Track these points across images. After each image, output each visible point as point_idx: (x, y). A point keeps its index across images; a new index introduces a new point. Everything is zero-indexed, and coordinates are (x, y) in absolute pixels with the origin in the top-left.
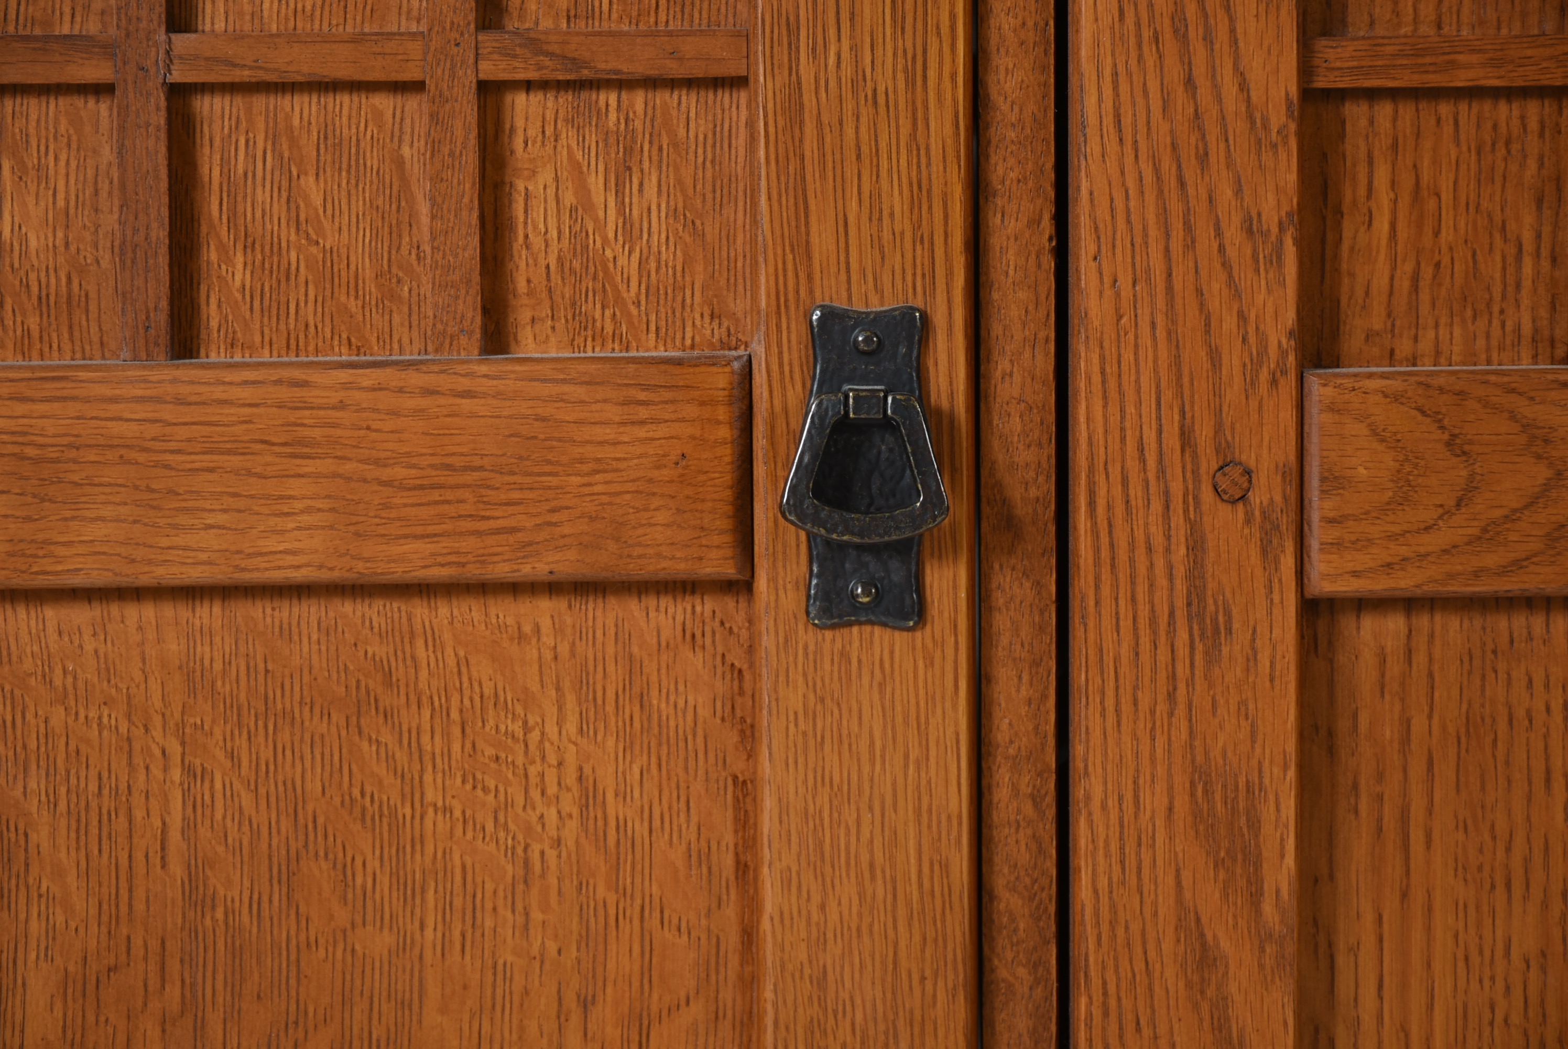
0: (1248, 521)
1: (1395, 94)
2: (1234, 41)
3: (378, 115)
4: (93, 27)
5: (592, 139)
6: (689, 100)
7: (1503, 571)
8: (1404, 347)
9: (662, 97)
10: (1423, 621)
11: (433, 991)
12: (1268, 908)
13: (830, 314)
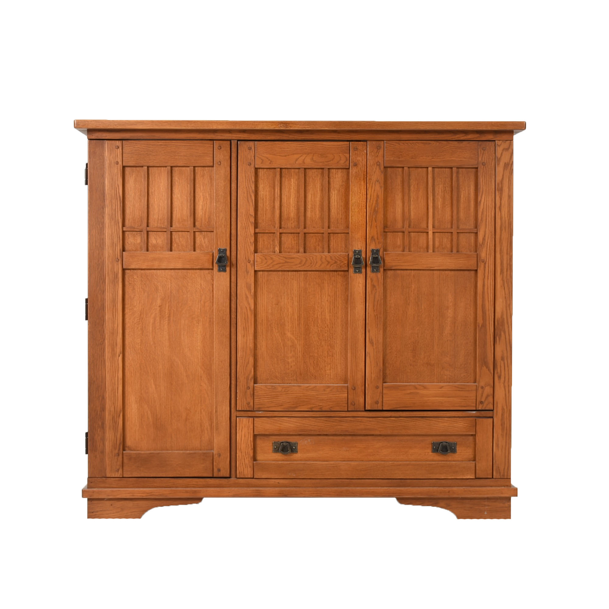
0: (250, 264)
1: (262, 233)
2: (249, 229)
3: (186, 234)
4: (165, 227)
5: (202, 235)
6: (209, 233)
7: (269, 268)
8: (262, 252)
9: (207, 232)
10: (264, 272)
11: (189, 300)
12: (252, 293)
13: (219, 249)
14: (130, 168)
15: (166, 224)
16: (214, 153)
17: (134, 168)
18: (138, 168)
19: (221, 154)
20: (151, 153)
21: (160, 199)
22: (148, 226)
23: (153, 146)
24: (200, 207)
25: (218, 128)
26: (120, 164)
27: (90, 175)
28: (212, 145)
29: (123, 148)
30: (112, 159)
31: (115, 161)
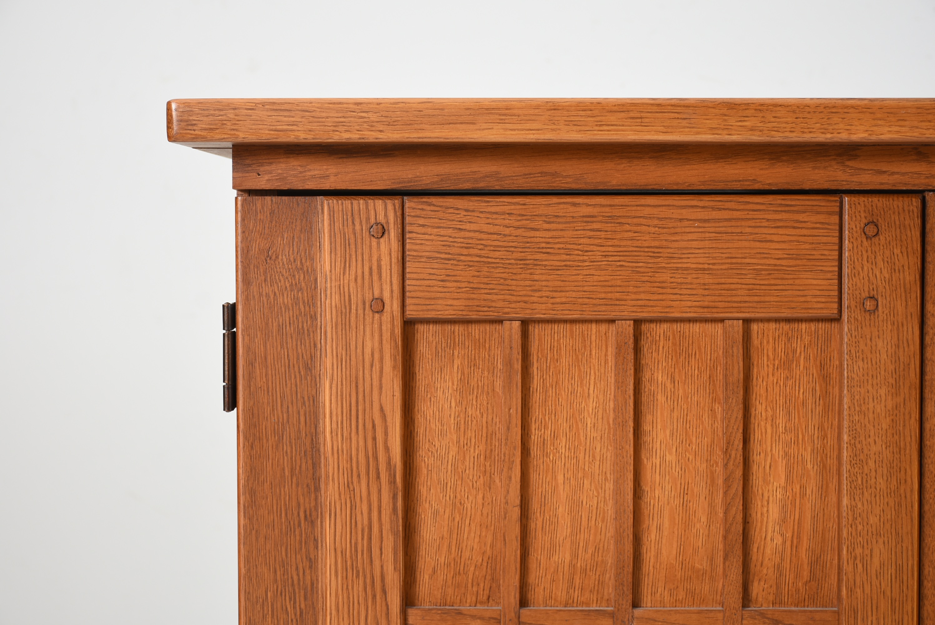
14: (438, 327)
15: (610, 591)
16: (846, 254)
17: (458, 329)
18: (475, 330)
19: (879, 258)
20: (538, 256)
21: (580, 475)
22: (523, 602)
23: (549, 223)
24: (774, 512)
25: (874, 138)
26: (392, 312)
27: (250, 364)
28: (835, 219)
29: (408, 235)
30: (352, 284)
31: (368, 297)
